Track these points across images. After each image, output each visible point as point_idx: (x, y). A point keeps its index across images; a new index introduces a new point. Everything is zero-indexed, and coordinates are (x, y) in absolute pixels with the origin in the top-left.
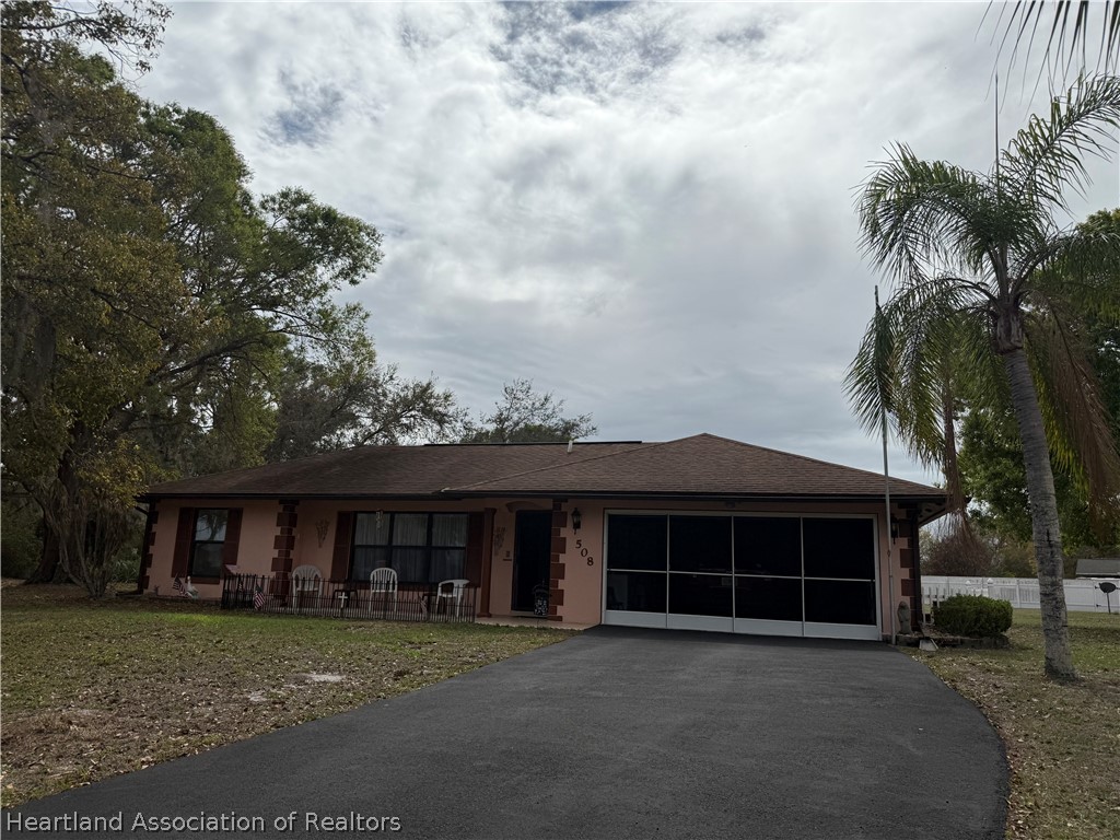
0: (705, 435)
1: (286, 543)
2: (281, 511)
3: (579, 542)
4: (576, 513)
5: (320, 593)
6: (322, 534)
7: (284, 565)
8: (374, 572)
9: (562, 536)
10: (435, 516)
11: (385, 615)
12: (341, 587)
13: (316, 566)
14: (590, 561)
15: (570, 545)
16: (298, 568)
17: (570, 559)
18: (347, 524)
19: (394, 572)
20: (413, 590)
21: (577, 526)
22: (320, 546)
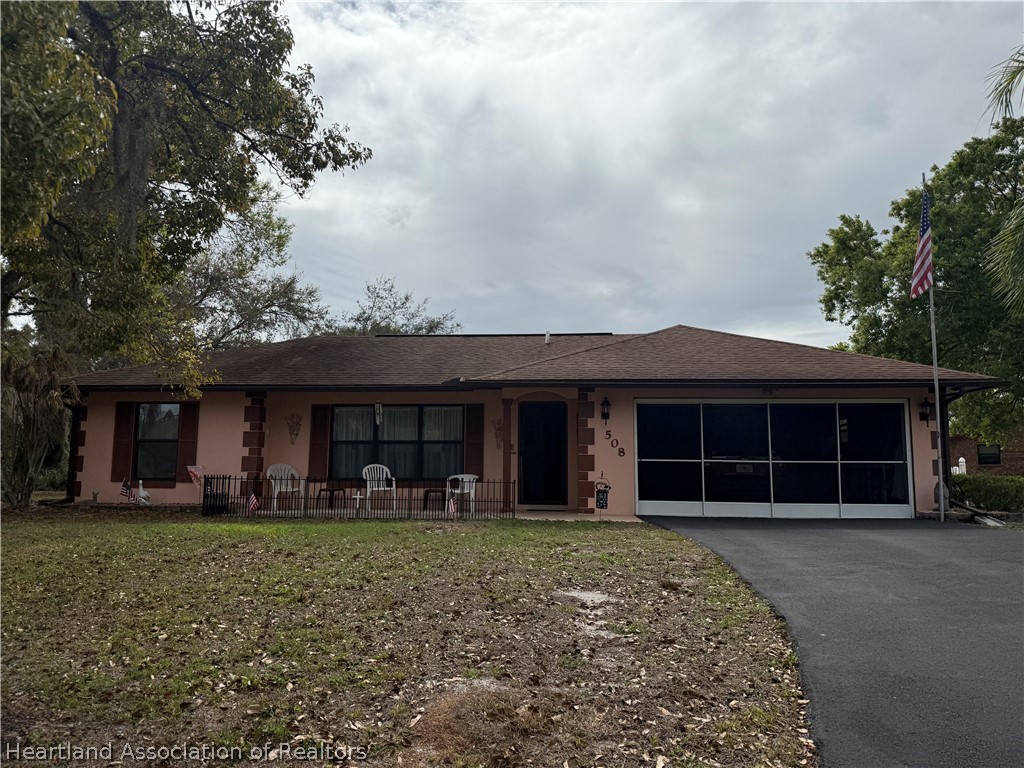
0: (680, 326)
1: (255, 440)
2: (249, 404)
3: (608, 433)
4: (606, 403)
5: (302, 493)
6: (294, 430)
7: (254, 464)
8: (365, 470)
9: (590, 426)
10: (426, 409)
11: (409, 515)
12: (324, 486)
13: (290, 464)
14: (622, 452)
15: (599, 435)
16: (271, 467)
17: (599, 449)
18: (323, 419)
19: (386, 469)
20: (418, 488)
21: (605, 416)
22: (293, 443)
